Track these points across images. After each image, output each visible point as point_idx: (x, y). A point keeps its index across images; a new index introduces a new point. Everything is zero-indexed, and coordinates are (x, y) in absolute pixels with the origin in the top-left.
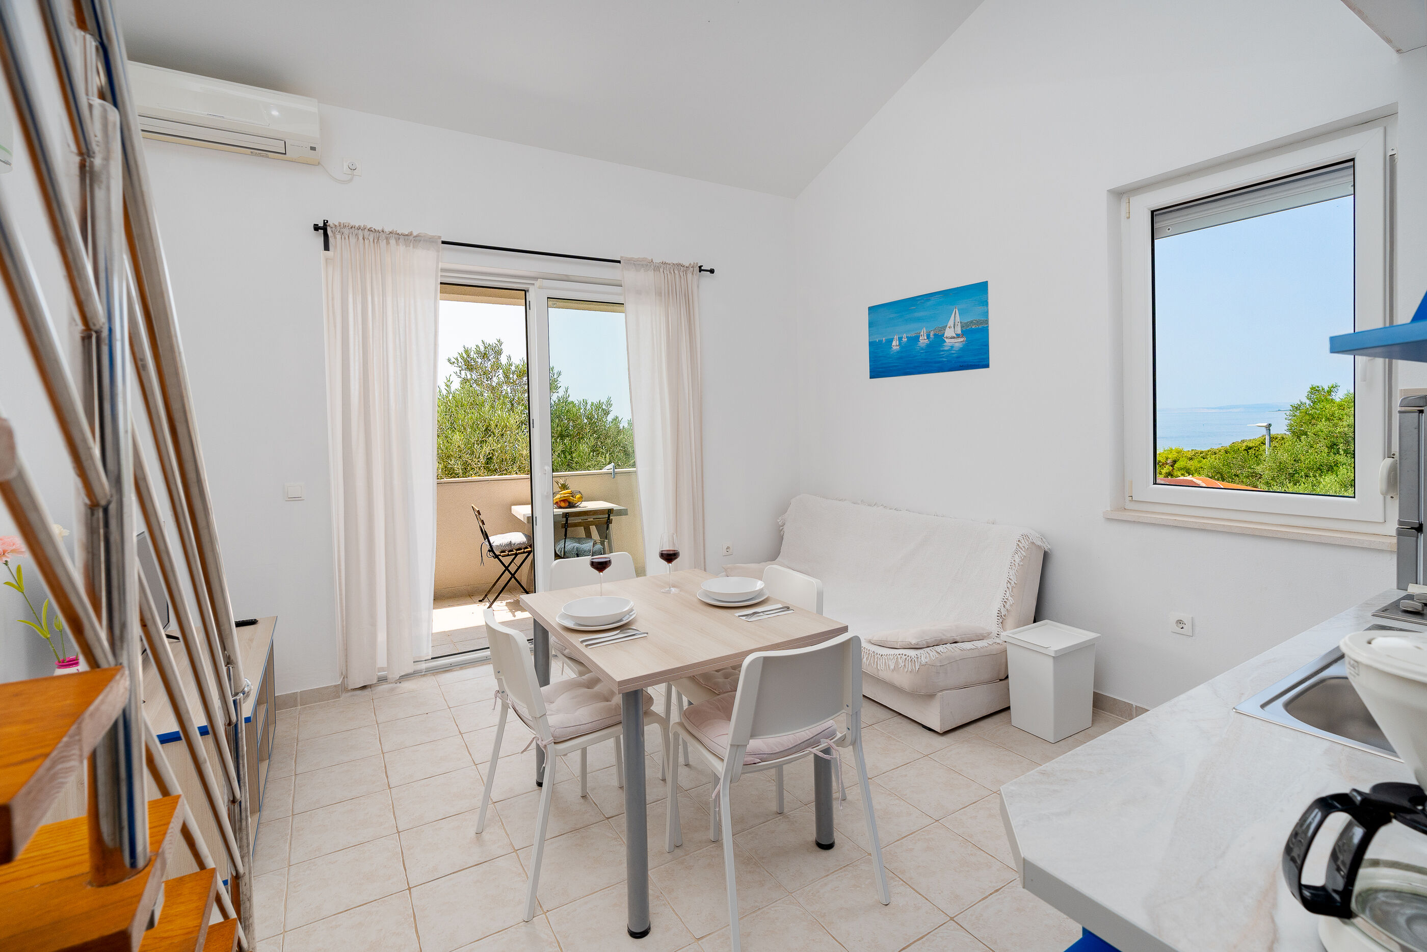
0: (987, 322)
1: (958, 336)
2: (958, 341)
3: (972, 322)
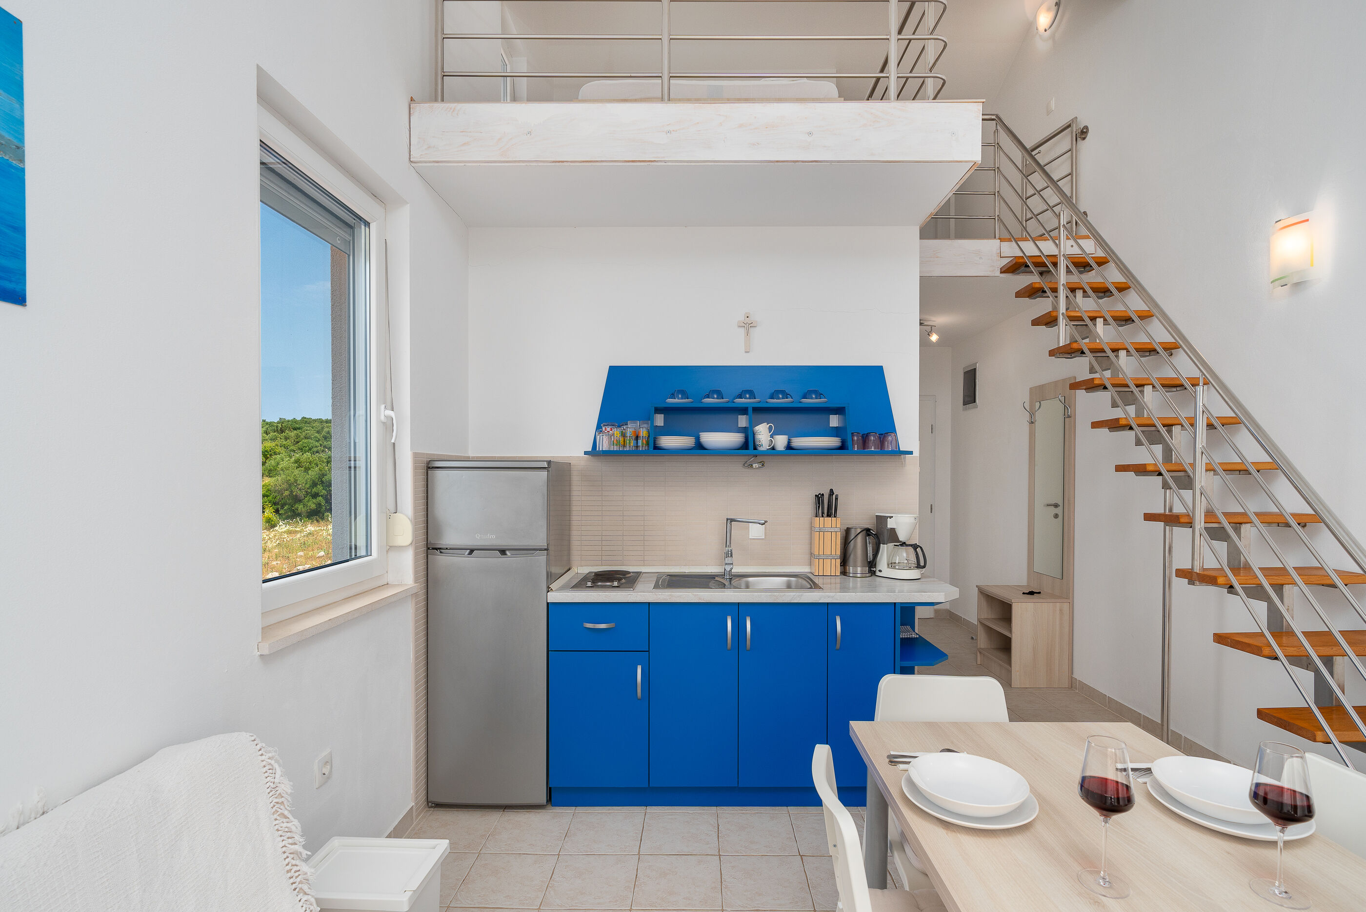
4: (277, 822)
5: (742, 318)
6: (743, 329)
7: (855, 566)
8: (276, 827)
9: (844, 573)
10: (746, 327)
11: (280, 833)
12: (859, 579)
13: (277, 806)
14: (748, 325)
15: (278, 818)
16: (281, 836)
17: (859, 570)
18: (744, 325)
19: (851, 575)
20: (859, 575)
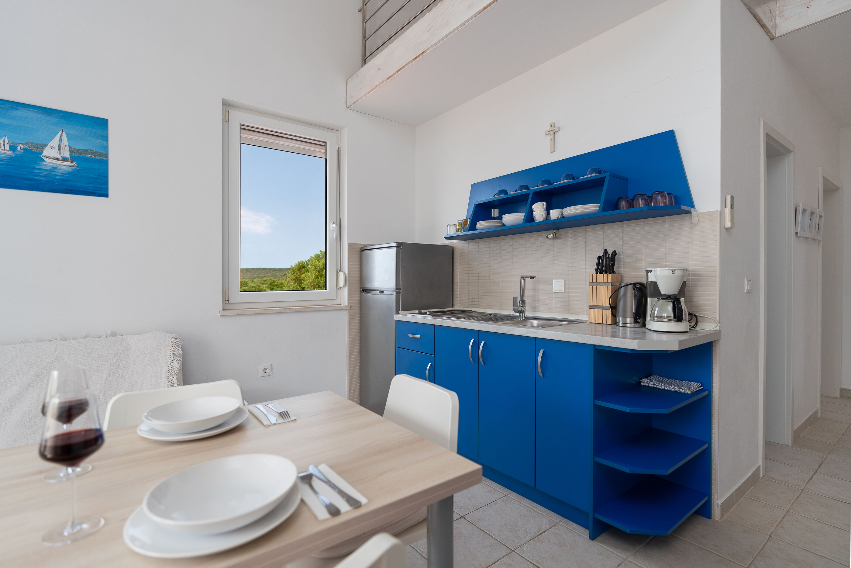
0: (106, 155)
1: (65, 159)
2: (65, 164)
3: (86, 151)
4: (168, 376)
5: (548, 128)
6: (549, 137)
7: (624, 317)
8: (168, 377)
9: (615, 322)
10: (550, 134)
11: (168, 380)
12: (629, 329)
13: (171, 370)
14: (553, 132)
15: (170, 375)
16: (169, 381)
17: (628, 320)
18: (549, 133)
19: (621, 325)
20: (629, 325)
